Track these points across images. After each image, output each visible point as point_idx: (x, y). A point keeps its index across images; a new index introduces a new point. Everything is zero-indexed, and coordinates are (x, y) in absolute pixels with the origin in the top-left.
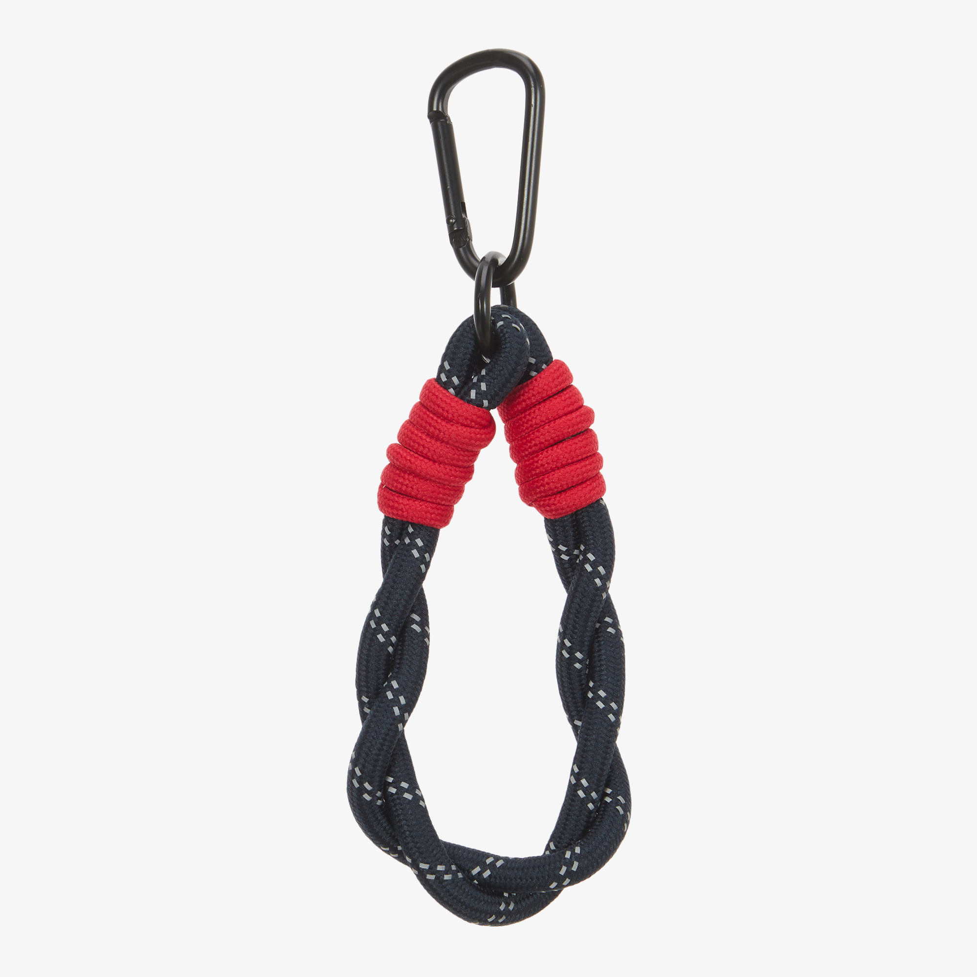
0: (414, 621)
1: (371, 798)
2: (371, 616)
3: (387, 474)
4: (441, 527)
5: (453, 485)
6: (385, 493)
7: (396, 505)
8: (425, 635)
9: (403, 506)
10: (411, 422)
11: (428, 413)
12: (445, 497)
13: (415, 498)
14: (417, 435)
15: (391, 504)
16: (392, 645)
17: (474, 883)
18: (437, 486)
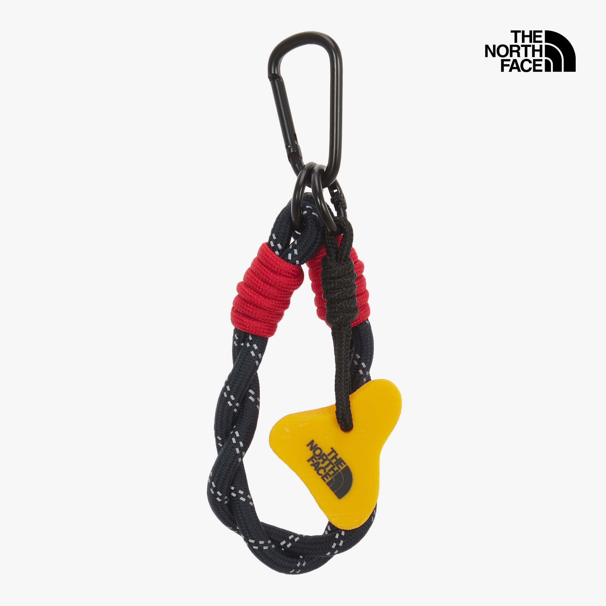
0: (250, 394)
1: (221, 500)
2: (224, 389)
3: (237, 302)
4: (269, 337)
5: (277, 312)
6: (235, 314)
7: (242, 323)
8: (257, 403)
9: (246, 324)
10: (252, 271)
11: (262, 266)
12: (272, 319)
13: (254, 319)
14: (255, 280)
15: (239, 321)
16: (237, 408)
17: (282, 550)
18: (267, 312)
